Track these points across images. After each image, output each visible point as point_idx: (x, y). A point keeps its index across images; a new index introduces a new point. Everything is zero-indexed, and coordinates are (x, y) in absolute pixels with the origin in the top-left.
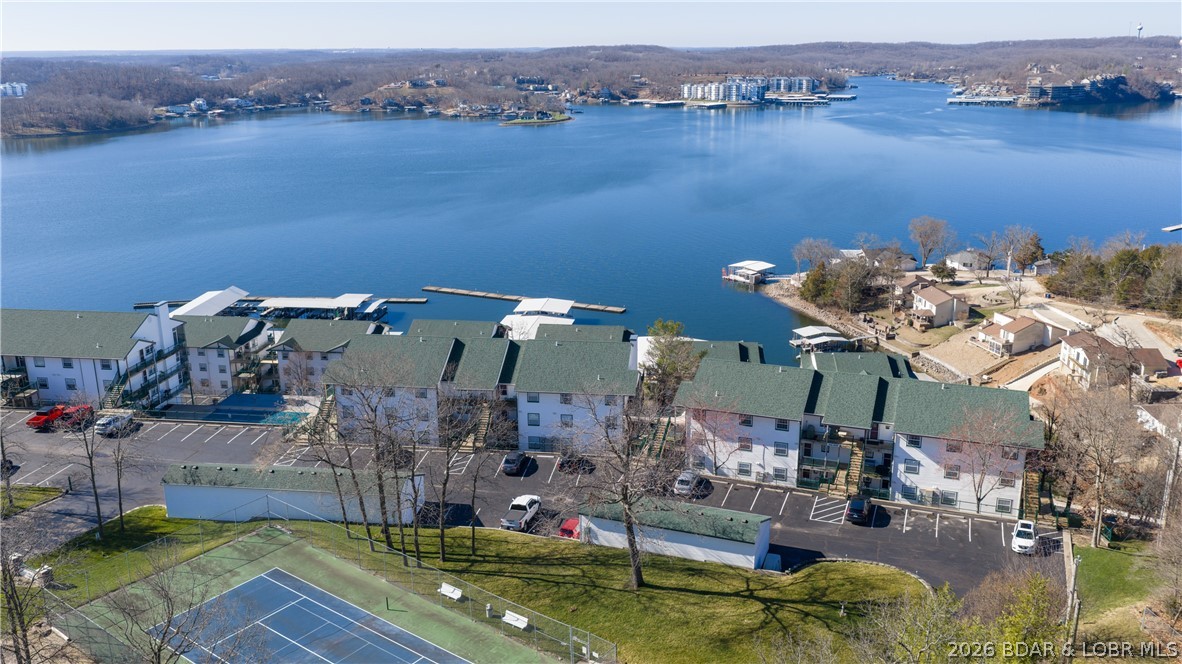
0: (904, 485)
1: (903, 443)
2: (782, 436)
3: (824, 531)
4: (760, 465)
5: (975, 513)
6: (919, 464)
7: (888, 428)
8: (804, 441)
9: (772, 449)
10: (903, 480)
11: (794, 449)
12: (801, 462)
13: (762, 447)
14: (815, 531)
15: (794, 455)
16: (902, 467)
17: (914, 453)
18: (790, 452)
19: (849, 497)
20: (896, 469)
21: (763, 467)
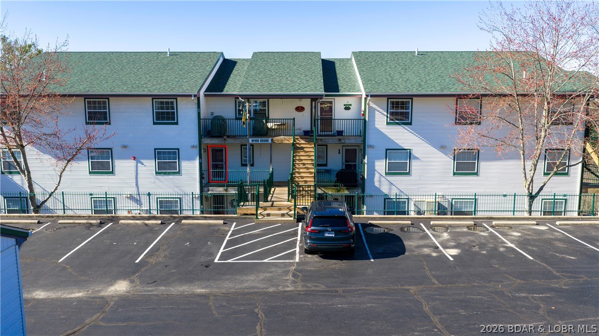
0: (386, 199)
1: (380, 120)
2: (167, 135)
3: (251, 282)
4: (131, 197)
5: (526, 215)
6: (409, 154)
7: (347, 108)
8: (207, 141)
9: (150, 165)
10: (385, 189)
11: (190, 159)
12: (205, 182)
13: (132, 163)
14: (227, 286)
15: (191, 169)
16: (381, 166)
17: (401, 136)
18: (185, 165)
19: (300, 218)
20: (372, 171)
21: (138, 202)
